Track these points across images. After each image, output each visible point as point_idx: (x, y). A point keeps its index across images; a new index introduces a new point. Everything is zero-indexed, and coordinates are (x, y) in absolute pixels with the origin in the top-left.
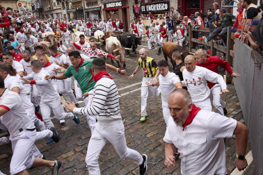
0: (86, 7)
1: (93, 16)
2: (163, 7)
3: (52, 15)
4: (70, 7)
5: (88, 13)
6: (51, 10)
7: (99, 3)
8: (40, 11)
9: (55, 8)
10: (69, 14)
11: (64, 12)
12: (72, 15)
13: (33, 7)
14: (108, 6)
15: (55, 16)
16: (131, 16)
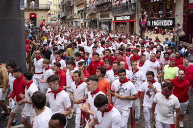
0: (99, 19)
1: (104, 26)
2: (169, 23)
3: (72, 22)
4: (86, 17)
5: (100, 23)
6: (72, 19)
7: (110, 15)
8: (64, 19)
9: (75, 17)
10: (85, 23)
11: (82, 21)
12: (87, 24)
13: (59, 16)
14: (118, 19)
15: (74, 23)
16: (137, 29)
